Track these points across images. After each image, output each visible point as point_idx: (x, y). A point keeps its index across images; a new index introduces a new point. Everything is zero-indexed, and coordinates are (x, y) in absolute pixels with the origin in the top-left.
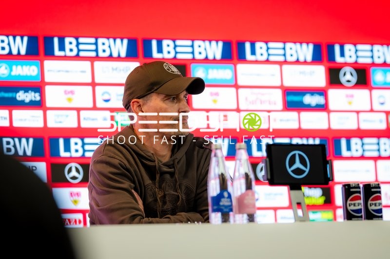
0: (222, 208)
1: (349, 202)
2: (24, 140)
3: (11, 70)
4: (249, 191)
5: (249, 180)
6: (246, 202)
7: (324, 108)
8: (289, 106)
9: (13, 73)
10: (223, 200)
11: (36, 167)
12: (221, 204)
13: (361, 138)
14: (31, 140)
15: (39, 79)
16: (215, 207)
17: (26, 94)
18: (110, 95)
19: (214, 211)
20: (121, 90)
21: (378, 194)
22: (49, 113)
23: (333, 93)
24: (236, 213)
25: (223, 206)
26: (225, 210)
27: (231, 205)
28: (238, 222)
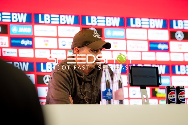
0: (108, 97)
1: (169, 95)
2: (24, 64)
3: (18, 30)
4: (121, 89)
5: (121, 84)
6: (119, 94)
7: (167, 50)
8: (151, 49)
9: (20, 31)
10: (108, 93)
11: (30, 77)
12: (107, 95)
13: (185, 65)
14: (28, 64)
15: (31, 34)
16: (104, 97)
17: (26, 41)
18: (65, 42)
19: (104, 98)
20: (72, 40)
21: (183, 92)
22: (36, 50)
23: (172, 43)
24: (114, 100)
25: (108, 96)
26: (109, 98)
27: (112, 96)
28: (115, 104)
